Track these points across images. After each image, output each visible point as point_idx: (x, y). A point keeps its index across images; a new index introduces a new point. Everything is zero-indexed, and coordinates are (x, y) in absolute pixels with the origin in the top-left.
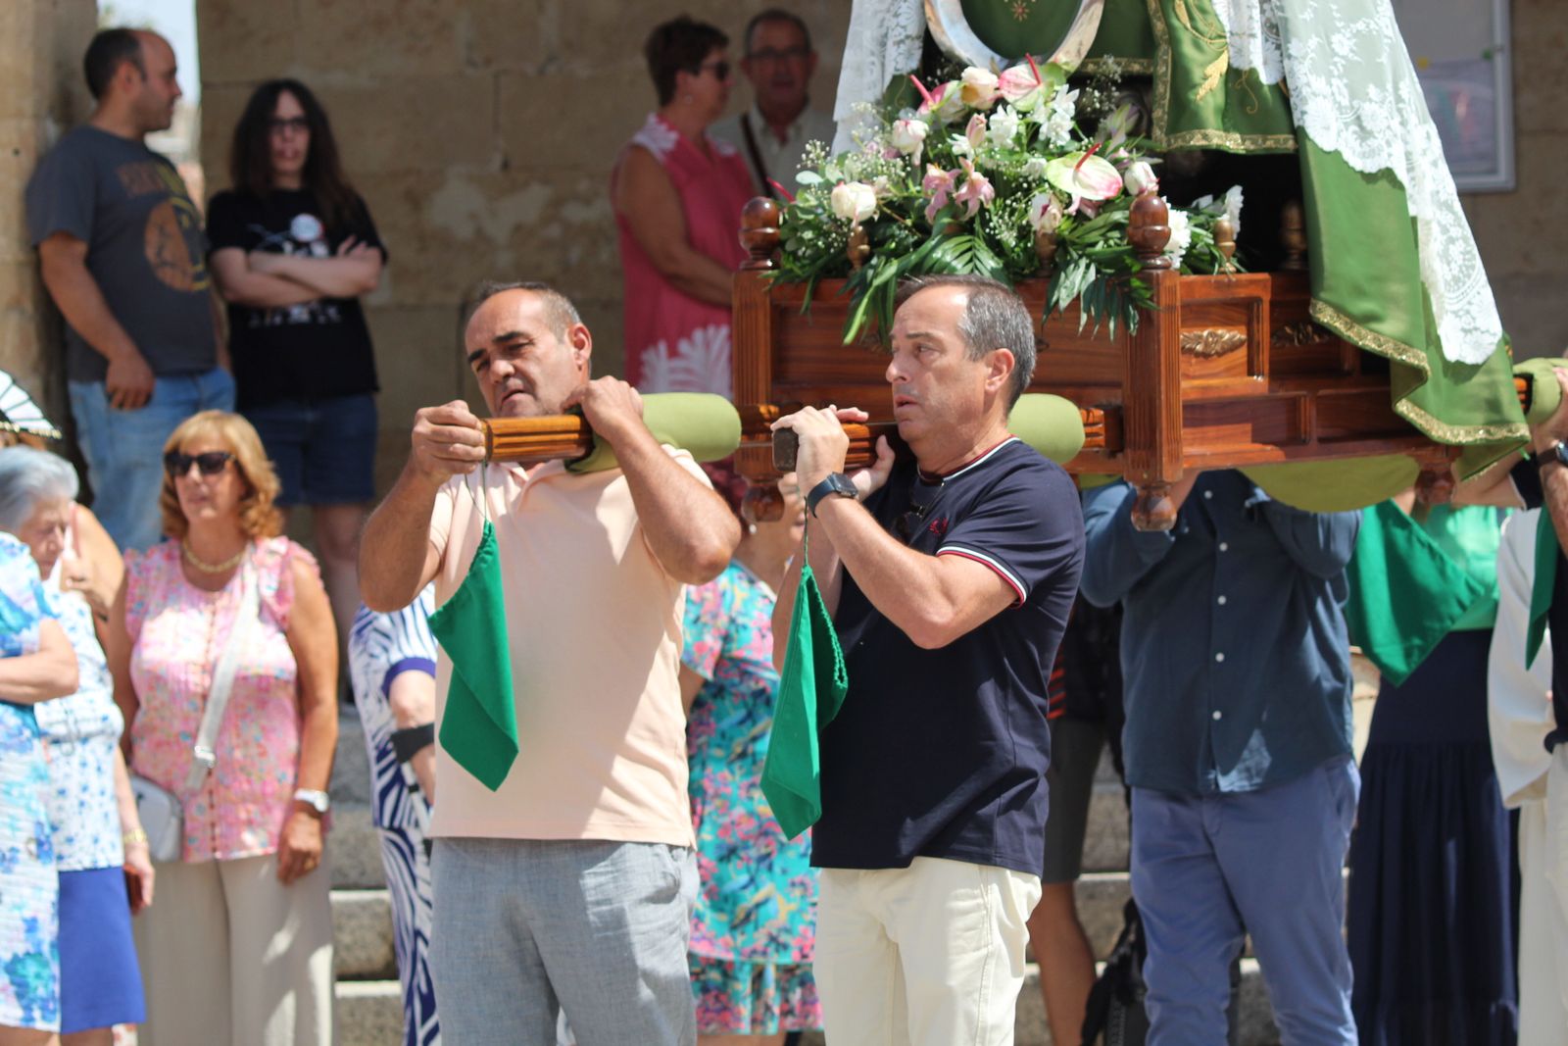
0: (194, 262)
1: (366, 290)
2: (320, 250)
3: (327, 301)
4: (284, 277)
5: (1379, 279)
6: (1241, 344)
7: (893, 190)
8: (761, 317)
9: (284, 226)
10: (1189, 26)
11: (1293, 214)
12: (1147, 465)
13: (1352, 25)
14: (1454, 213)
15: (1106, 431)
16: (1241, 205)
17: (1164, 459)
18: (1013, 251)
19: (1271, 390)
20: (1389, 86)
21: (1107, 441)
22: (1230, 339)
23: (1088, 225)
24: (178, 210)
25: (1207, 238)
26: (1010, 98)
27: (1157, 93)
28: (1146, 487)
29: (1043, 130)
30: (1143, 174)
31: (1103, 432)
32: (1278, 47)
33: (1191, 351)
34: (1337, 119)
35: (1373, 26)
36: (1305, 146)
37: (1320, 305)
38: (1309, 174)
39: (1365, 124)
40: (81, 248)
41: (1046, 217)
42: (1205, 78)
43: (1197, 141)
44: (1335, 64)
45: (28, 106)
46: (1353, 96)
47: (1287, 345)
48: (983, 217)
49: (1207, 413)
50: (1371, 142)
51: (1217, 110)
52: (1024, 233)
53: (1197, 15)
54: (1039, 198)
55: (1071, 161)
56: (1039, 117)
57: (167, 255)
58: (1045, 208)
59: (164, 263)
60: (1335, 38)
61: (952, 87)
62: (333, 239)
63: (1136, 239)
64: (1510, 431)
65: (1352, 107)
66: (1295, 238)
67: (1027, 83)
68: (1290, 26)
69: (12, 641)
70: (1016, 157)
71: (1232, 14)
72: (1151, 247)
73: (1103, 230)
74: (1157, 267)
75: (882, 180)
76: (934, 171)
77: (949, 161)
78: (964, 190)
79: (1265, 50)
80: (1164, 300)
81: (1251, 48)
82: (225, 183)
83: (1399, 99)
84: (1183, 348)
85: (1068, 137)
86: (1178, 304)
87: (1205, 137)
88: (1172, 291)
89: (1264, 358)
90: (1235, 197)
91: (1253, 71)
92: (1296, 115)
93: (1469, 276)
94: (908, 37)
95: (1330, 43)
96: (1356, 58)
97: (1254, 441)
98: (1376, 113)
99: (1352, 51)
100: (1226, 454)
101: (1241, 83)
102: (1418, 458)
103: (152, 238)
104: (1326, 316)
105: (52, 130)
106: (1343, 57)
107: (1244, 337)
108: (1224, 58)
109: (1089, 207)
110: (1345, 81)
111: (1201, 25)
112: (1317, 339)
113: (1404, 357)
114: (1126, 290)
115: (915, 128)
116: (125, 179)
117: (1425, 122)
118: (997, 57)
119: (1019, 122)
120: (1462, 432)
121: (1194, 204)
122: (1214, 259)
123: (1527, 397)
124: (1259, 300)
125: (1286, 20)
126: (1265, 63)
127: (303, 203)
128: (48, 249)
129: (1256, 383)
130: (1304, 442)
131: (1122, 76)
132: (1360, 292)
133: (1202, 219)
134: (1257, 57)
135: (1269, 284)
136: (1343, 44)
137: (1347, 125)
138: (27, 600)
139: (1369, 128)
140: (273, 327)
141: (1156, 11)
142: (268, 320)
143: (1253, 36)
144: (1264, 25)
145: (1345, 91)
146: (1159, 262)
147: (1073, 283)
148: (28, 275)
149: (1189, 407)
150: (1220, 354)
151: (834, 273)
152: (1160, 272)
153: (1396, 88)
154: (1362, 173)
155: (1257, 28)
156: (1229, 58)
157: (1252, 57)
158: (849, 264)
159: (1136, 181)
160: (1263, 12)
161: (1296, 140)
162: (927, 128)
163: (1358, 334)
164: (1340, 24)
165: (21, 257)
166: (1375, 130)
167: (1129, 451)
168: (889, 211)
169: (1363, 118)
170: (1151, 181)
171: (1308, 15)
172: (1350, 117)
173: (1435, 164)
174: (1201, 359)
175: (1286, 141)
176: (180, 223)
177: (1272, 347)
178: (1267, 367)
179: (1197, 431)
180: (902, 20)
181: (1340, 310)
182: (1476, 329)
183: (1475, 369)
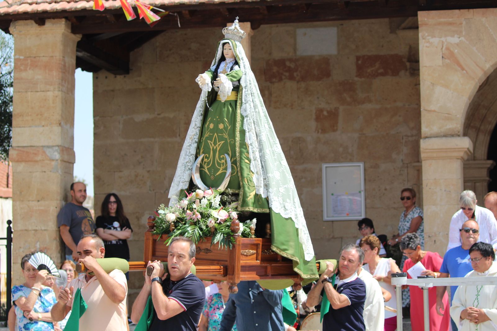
0: (92, 231)
1: (128, 238)
2: (119, 229)
3: (120, 240)
4: (111, 235)
5: (288, 241)
6: (255, 253)
7: (180, 215)
8: (150, 242)
9: (111, 224)
10: (247, 184)
11: (268, 226)
12: (232, 279)
13: (284, 186)
14: (305, 228)
15: (223, 271)
16: (256, 222)
17: (236, 278)
18: (205, 230)
19: (261, 263)
20: (292, 199)
21: (223, 273)
22: (252, 252)
23: (221, 225)
24: (89, 220)
25: (248, 230)
26: (206, 197)
27: (240, 198)
28: (232, 284)
29: (213, 204)
30: (234, 215)
31: (222, 271)
32: (267, 190)
33: (243, 255)
34: (280, 206)
35: (289, 186)
36: (271, 211)
37: (273, 247)
38: (272, 218)
39: (286, 207)
40: (68, 228)
41: (211, 223)
42: (250, 196)
43: (247, 209)
44: (280, 194)
45: (59, 198)
46: (283, 201)
47: (265, 254)
48: (198, 223)
49: (247, 268)
50: (287, 211)
51: (252, 203)
52: (207, 226)
53: (249, 181)
54: (210, 219)
55: (217, 211)
56: (212, 201)
57: (86, 229)
58: (211, 221)
59: (86, 231)
60: (280, 189)
61: (194, 193)
62: (122, 227)
63: (232, 229)
64: (315, 276)
65: (283, 204)
66: (268, 231)
67: (210, 193)
68: (270, 185)
69: (46, 309)
70: (206, 209)
71: (257, 182)
72: (235, 231)
73: (225, 227)
74: (236, 236)
75: (177, 213)
76: (188, 211)
77: (191, 209)
78: (194, 216)
79: (264, 190)
80: (238, 243)
81: (261, 190)
82: (100, 214)
83: (294, 202)
84: (241, 254)
85: (218, 206)
86: (241, 244)
87: (249, 208)
88: (240, 241)
89: (260, 257)
90: (255, 220)
91: (260, 195)
92: (270, 205)
93: (308, 242)
94: (185, 181)
95: (279, 189)
96: (285, 193)
97: (256, 275)
98: (289, 205)
99: (284, 191)
100: (250, 277)
101: (258, 197)
102: (294, 280)
103: (83, 226)
104: (274, 249)
105: (64, 203)
106: (281, 193)
107: (256, 252)
108: (255, 191)
109: (222, 221)
110: (282, 198)
111: (250, 184)
112: (272, 253)
113: (293, 258)
114: (229, 239)
115: (185, 202)
116: (78, 214)
117: (300, 208)
118: (206, 187)
119: (207, 201)
120: (305, 276)
121: (246, 222)
122: (249, 234)
123: (319, 268)
124: (259, 244)
125: (269, 184)
126: (264, 193)
127: (116, 219)
128: (61, 228)
129: (258, 263)
130: (268, 276)
131: (232, 193)
132: (283, 244)
133: (247, 225)
134: (262, 192)
135: (262, 241)
136: (282, 190)
137: (282, 207)
138: (51, 301)
139: (287, 208)
140: (109, 244)
141: (241, 180)
142: (108, 243)
143: (261, 187)
144: (264, 185)
145: (282, 200)
146: (237, 235)
147: (218, 238)
148: (58, 233)
149: (242, 267)
150: (250, 256)
151: (166, 233)
152: (237, 237)
153: (294, 200)
154: (285, 218)
155: (262, 185)
156: (256, 191)
157: (260, 192)
158: (170, 231)
159: (233, 216)
160: (264, 182)
161: (269, 210)
162: (188, 202)
163: (283, 253)
164: (281, 185)
165: (57, 229)
166: (288, 209)
167: (228, 276)
168: (178, 220)
169: (285, 206)
170: (236, 216)
171: (274, 183)
172: (283, 206)
173: (302, 217)
174: (246, 256)
175: (267, 210)
176: (89, 223)
177: (262, 255)
178: (260, 260)
179: (244, 273)
180: (184, 177)
181: (278, 248)
182: (309, 253)
183: (309, 262)
